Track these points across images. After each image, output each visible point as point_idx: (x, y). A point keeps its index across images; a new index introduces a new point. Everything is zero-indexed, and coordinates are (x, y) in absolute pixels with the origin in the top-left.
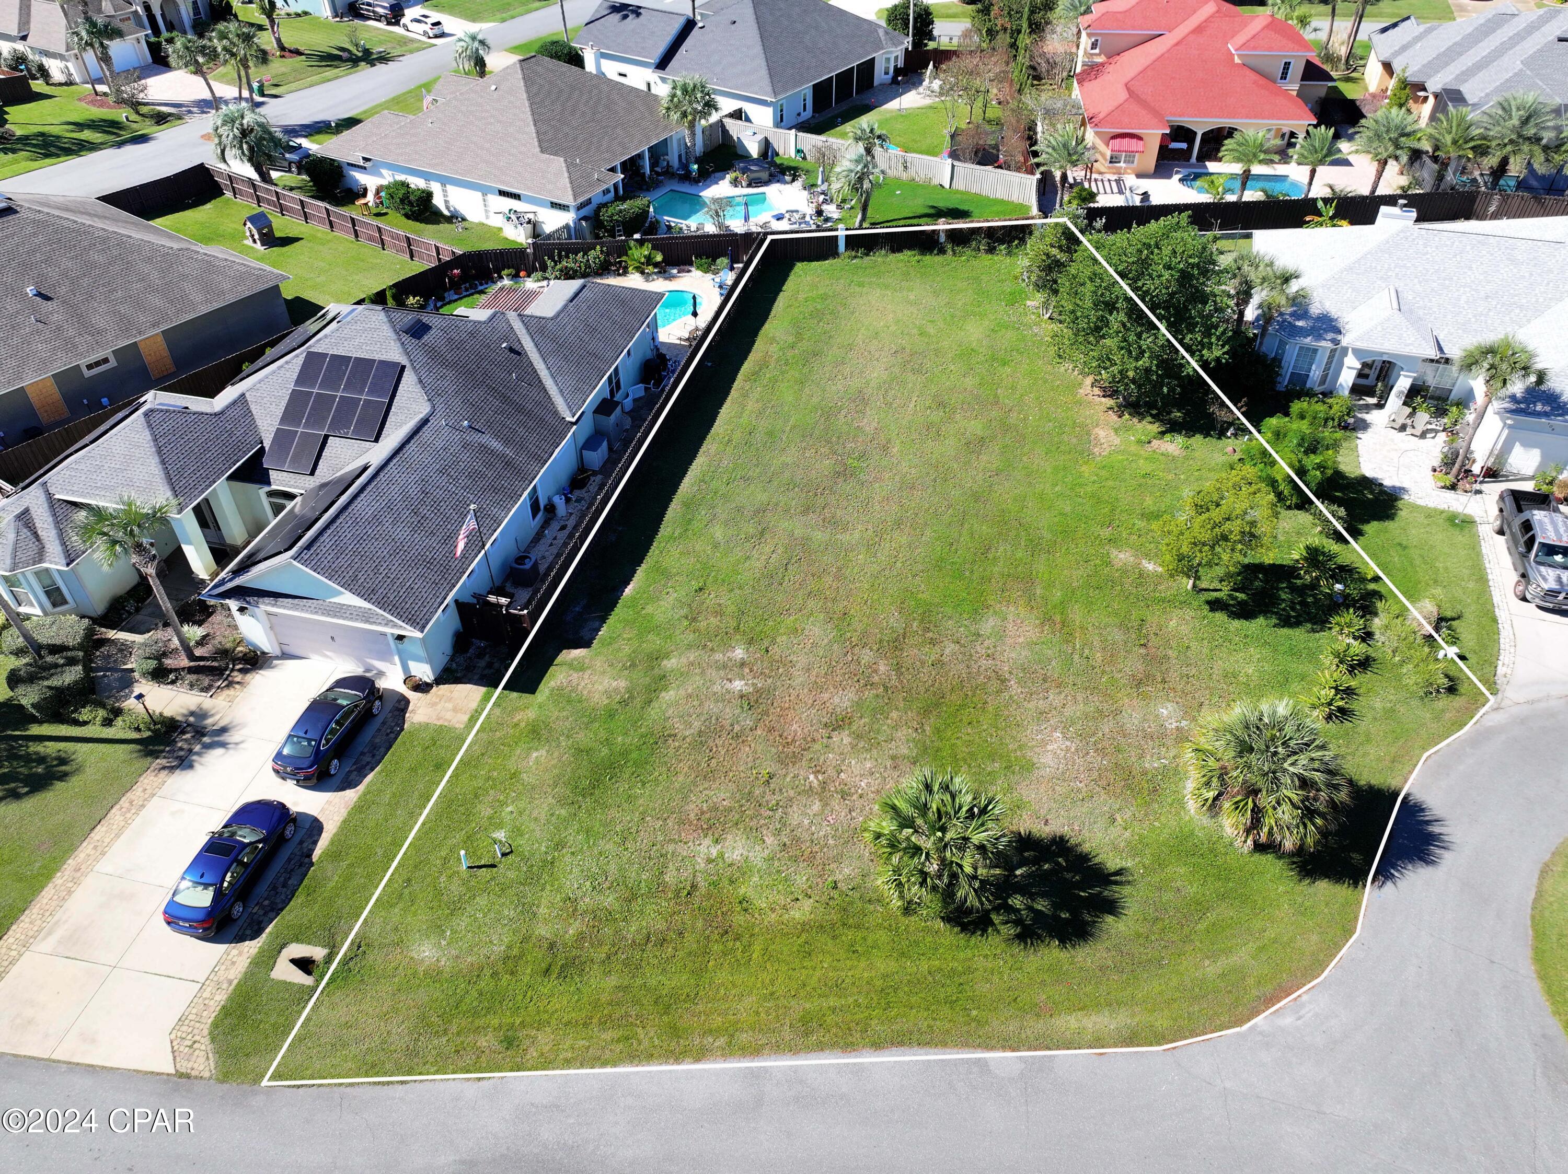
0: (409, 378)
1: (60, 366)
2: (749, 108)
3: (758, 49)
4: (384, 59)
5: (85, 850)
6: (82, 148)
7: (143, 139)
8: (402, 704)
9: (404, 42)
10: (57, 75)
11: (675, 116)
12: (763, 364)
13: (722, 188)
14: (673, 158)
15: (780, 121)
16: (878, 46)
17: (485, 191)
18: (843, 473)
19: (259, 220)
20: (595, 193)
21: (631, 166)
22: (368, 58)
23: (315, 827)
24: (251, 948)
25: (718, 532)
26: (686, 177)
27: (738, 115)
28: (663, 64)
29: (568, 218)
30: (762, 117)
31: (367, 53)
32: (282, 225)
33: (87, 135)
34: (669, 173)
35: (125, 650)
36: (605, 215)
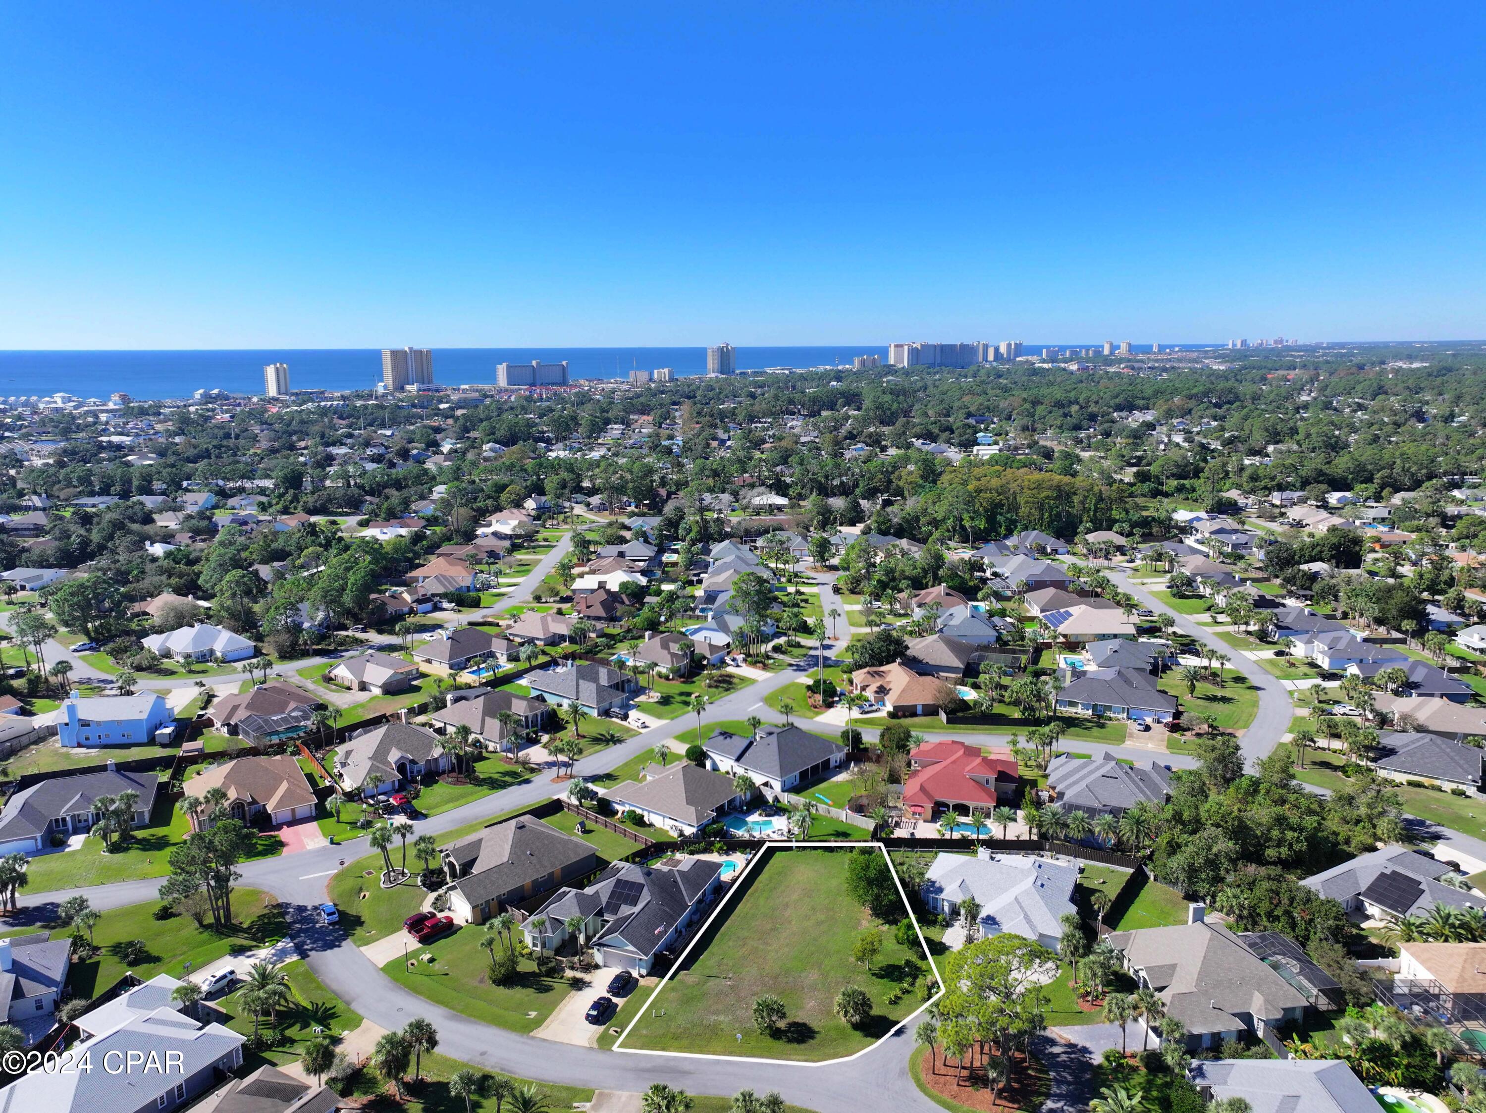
0: (645, 889)
1: (534, 878)
2: (773, 782)
3: (777, 757)
4: (619, 741)
5: (561, 1005)
6: (504, 785)
7: (527, 781)
8: (637, 980)
9: (628, 730)
10: (491, 748)
11: (738, 788)
12: (756, 891)
13: (754, 818)
14: (737, 803)
15: (783, 791)
16: (832, 753)
17: (664, 817)
18: (774, 929)
19: (582, 824)
20: (705, 821)
21: (720, 810)
22: (612, 740)
23: (617, 1005)
24: (603, 1027)
25: (731, 943)
26: (742, 811)
27: (766, 784)
28: (738, 759)
29: (694, 830)
30: (777, 785)
31: (612, 736)
32: (590, 825)
33: (507, 779)
34: (735, 809)
35: (562, 962)
36: (707, 830)
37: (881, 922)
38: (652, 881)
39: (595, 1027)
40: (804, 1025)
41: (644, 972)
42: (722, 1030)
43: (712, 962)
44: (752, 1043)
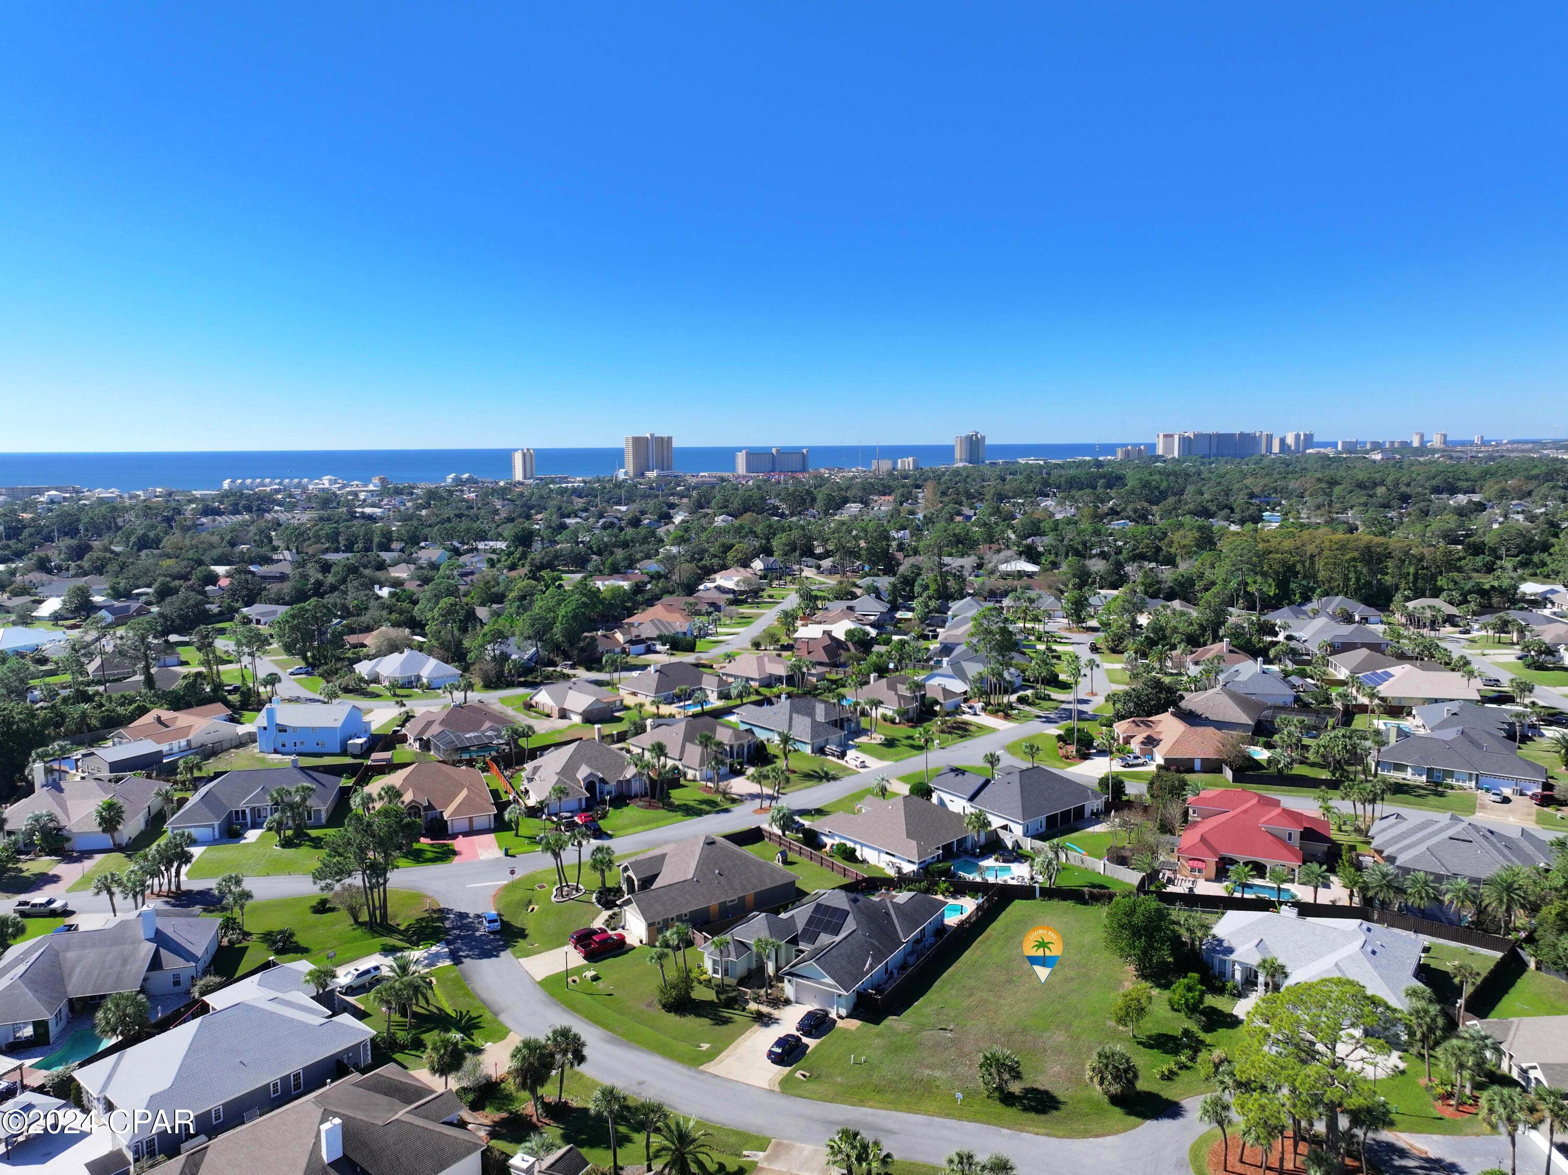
0: (850, 917)
1: (722, 900)
2: (1011, 825)
3: (1019, 797)
4: (834, 778)
5: (740, 1039)
6: (699, 813)
7: (727, 811)
8: (835, 1021)
9: (845, 769)
10: (689, 777)
11: (970, 827)
12: (988, 938)
13: (989, 862)
14: (969, 844)
15: (1025, 835)
16: (1087, 799)
17: (880, 851)
18: (1010, 981)
19: (784, 854)
20: (928, 858)
21: (947, 848)
22: (826, 777)
23: (807, 1046)
24: (789, 1069)
25: (954, 992)
26: (974, 855)
27: (1005, 827)
28: (971, 799)
29: (915, 867)
30: (1018, 830)
31: (827, 774)
32: (792, 856)
33: (704, 807)
34: (966, 852)
35: (746, 993)
36: (931, 868)
37: (1149, 984)
38: (859, 908)
39: (778, 1068)
40: (1046, 1093)
41: (843, 1012)
42: (937, 1087)
43: (926, 1011)
44: (976, 1107)
